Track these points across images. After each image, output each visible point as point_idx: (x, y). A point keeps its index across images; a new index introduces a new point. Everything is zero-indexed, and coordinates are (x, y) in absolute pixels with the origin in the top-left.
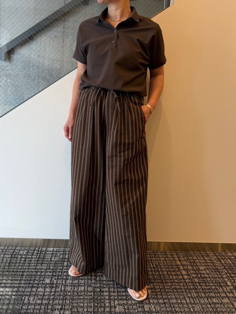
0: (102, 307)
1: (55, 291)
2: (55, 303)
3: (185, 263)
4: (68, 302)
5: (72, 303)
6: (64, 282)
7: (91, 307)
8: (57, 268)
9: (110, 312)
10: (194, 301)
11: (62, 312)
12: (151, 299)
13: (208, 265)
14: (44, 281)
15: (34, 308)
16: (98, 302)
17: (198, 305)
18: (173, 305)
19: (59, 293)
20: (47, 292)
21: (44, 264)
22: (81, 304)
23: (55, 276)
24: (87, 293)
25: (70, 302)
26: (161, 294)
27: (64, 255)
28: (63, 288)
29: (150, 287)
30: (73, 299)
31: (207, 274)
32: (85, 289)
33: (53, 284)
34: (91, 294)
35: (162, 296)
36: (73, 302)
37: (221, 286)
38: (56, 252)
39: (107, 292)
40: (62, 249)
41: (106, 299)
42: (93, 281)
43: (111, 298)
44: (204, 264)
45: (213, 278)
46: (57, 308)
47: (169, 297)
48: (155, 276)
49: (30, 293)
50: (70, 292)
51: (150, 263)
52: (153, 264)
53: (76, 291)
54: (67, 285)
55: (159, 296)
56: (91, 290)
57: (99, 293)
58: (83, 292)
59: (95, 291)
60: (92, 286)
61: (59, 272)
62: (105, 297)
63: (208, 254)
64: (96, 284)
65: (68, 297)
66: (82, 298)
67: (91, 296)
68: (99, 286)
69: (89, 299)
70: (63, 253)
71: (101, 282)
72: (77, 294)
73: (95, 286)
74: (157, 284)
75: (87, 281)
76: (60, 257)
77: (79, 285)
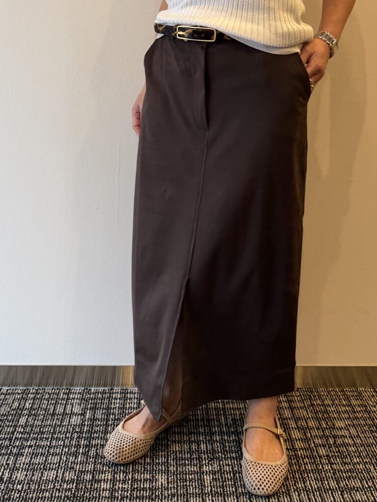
3: (302, 413)
12: (208, 496)
13: (356, 418)
24: (61, 485)
26: (235, 483)
29: (210, 469)
30: (26, 498)
31: (351, 437)
32: (57, 476)
34: (71, 487)
35: (236, 489)
38: (6, 394)
39: (109, 482)
40: (21, 388)
41: (102, 497)
42: (80, 457)
43: (116, 494)
44: (347, 416)
45: (362, 445)
48: (227, 444)
50: (21, 483)
51: (221, 415)
52: (226, 417)
53: (37, 480)
54: (16, 469)
55: (228, 489)
56: (73, 477)
57: (90, 483)
58: (51, 483)
59: (81, 479)
60: (76, 469)
61: (5, 439)
62: (101, 492)
63: (360, 394)
64: (86, 463)
65: (16, 493)
66: (48, 497)
67: (69, 492)
68: (92, 469)
69: (63, 498)
70: (22, 396)
71: (98, 460)
72: (37, 487)
73: (82, 469)
74: (229, 461)
75: (65, 459)
76: (11, 406)
77: (45, 468)
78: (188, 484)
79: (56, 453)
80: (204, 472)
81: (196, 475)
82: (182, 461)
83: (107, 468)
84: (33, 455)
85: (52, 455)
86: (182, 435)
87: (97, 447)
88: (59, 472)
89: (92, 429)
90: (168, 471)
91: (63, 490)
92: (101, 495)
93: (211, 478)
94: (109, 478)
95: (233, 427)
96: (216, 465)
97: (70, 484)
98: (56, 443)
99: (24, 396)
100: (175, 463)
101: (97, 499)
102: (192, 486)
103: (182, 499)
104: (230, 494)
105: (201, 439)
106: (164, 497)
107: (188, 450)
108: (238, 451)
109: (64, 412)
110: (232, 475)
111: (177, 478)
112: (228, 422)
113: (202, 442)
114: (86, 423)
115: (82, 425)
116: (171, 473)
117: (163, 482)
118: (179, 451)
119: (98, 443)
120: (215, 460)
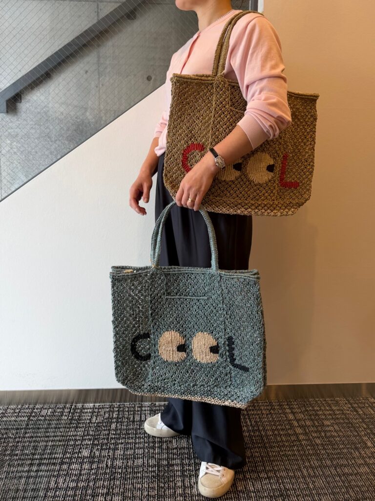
0: (171, 489)
1: (98, 468)
2: (97, 486)
3: (301, 416)
4: (118, 483)
5: (125, 485)
6: (111, 454)
7: (153, 488)
8: (100, 433)
9: (183, 495)
10: (314, 473)
11: (109, 498)
13: (338, 418)
14: (81, 452)
15: (66, 495)
16: (164, 481)
17: (321, 478)
18: (281, 480)
19: (104, 470)
20: (85, 469)
21: (80, 427)
22: (139, 485)
23: (97, 445)
24: (147, 469)
25: (121, 483)
26: (263, 464)
27: (111, 414)
30: (126, 478)
31: (335, 431)
32: (143, 462)
34: (154, 470)
35: (264, 467)
36: (126, 483)
37: (356, 448)
38: (99, 409)
39: (179, 466)
40: (108, 404)
42: (157, 449)
43: (186, 474)
44: (330, 417)
45: (344, 436)
46: (101, 492)
47: (276, 469)
48: (254, 438)
49: (59, 472)
50: (120, 468)
52: (250, 420)
53: (131, 466)
54: (115, 459)
56: (154, 463)
57: (167, 467)
58: (141, 467)
59: (160, 464)
60: (156, 457)
61: (104, 439)
62: (175, 472)
63: (337, 402)
64: (162, 454)
67: (154, 473)
68: (167, 458)
71: (170, 451)
72: (131, 471)
73: (160, 457)
75: (147, 451)
76: (104, 416)
77: (135, 457)
79: (140, 447)
84: (125, 449)
85: (138, 449)
91: (149, 472)
94: (179, 463)
95: (256, 426)
97: (153, 467)
98: (139, 441)
99: (111, 409)
109: (140, 420)
112: (253, 423)
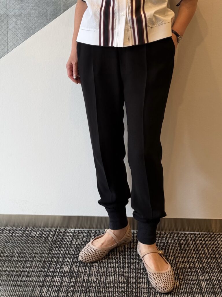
1: (76, 282)
12: (206, 294)
14: (62, 268)
19: (81, 284)
20: (65, 282)
21: (63, 247)
23: (76, 263)
24: (118, 285)
25: (95, 295)
28: (86, 278)
29: (204, 278)
32: (115, 279)
33: (73, 273)
34: (124, 286)
39: (146, 284)
40: (86, 230)
41: (143, 292)
42: (126, 269)
43: (151, 291)
48: (211, 264)
49: (43, 283)
50: (95, 283)
51: (204, 247)
52: (208, 249)
53: (104, 281)
54: (91, 275)
55: (217, 290)
56: (124, 280)
57: (135, 284)
58: (112, 283)
59: (129, 281)
60: (125, 276)
62: (142, 289)
64: (131, 273)
65: (93, 289)
66: (112, 291)
67: (123, 288)
68: (135, 276)
69: (120, 292)
70: (88, 234)
71: (137, 271)
72: (104, 285)
73: (129, 276)
74: (214, 274)
75: (118, 270)
76: (83, 240)
77: (107, 274)
78: (192, 286)
79: (112, 266)
80: (200, 280)
81: (196, 281)
82: (186, 273)
83: (143, 276)
84: (99, 267)
85: (110, 268)
86: (184, 258)
87: (135, 264)
88: (116, 277)
89: (131, 254)
90: (179, 279)
91: (119, 287)
92: (142, 291)
93: (205, 283)
94: (146, 282)
95: (213, 254)
96: (206, 276)
97: (123, 284)
98: (111, 261)
99: (89, 234)
100: (182, 274)
101: (140, 293)
102: (195, 287)
103: (190, 295)
104: (218, 293)
105: (195, 261)
106: (179, 293)
107: (189, 267)
108: (219, 268)
110: (218, 282)
111: (185, 282)
112: (210, 251)
113: (196, 262)
114: (127, 250)
115: (124, 251)
116: (181, 280)
117: (177, 285)
118: (184, 267)
119: (135, 262)
120: (206, 273)
